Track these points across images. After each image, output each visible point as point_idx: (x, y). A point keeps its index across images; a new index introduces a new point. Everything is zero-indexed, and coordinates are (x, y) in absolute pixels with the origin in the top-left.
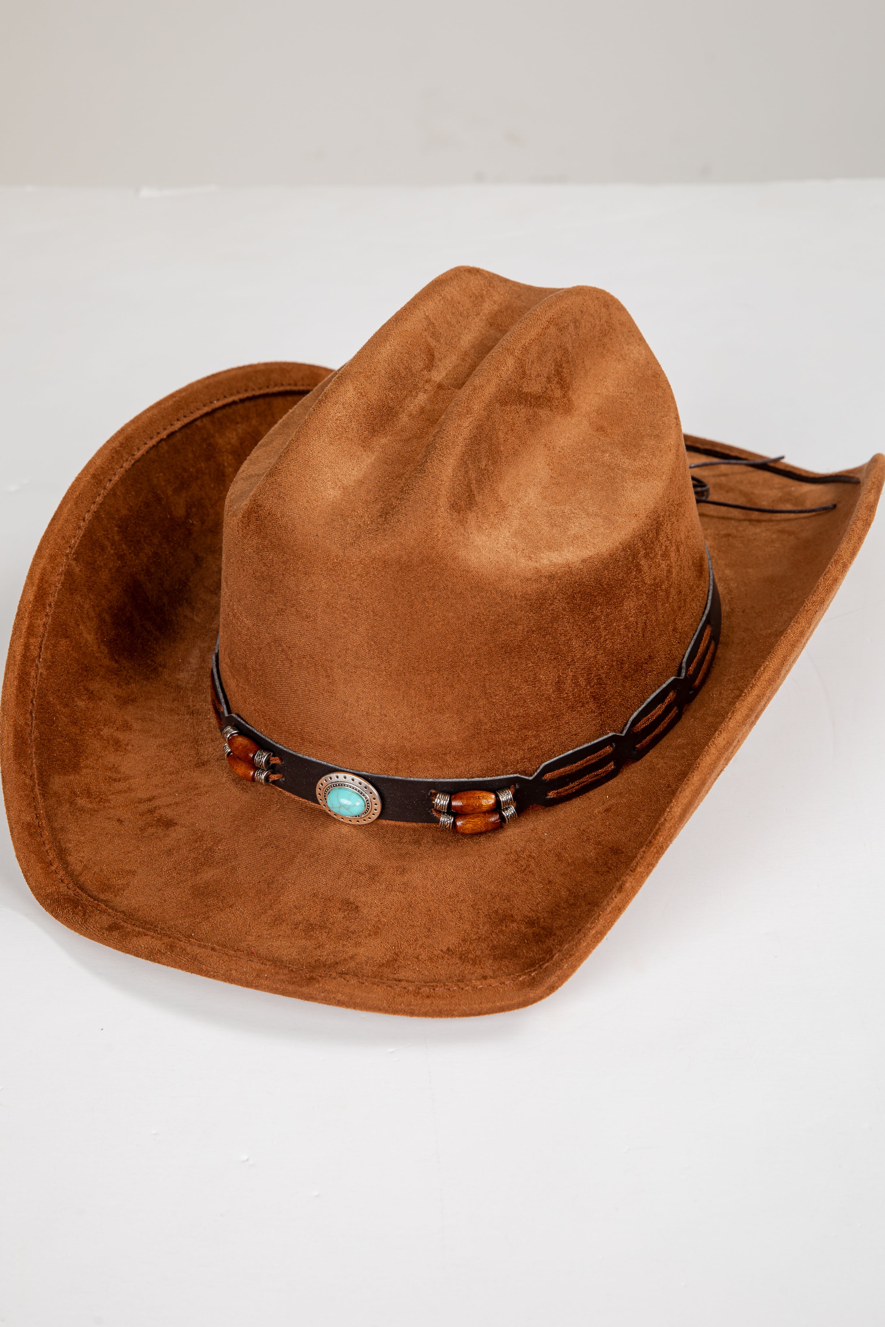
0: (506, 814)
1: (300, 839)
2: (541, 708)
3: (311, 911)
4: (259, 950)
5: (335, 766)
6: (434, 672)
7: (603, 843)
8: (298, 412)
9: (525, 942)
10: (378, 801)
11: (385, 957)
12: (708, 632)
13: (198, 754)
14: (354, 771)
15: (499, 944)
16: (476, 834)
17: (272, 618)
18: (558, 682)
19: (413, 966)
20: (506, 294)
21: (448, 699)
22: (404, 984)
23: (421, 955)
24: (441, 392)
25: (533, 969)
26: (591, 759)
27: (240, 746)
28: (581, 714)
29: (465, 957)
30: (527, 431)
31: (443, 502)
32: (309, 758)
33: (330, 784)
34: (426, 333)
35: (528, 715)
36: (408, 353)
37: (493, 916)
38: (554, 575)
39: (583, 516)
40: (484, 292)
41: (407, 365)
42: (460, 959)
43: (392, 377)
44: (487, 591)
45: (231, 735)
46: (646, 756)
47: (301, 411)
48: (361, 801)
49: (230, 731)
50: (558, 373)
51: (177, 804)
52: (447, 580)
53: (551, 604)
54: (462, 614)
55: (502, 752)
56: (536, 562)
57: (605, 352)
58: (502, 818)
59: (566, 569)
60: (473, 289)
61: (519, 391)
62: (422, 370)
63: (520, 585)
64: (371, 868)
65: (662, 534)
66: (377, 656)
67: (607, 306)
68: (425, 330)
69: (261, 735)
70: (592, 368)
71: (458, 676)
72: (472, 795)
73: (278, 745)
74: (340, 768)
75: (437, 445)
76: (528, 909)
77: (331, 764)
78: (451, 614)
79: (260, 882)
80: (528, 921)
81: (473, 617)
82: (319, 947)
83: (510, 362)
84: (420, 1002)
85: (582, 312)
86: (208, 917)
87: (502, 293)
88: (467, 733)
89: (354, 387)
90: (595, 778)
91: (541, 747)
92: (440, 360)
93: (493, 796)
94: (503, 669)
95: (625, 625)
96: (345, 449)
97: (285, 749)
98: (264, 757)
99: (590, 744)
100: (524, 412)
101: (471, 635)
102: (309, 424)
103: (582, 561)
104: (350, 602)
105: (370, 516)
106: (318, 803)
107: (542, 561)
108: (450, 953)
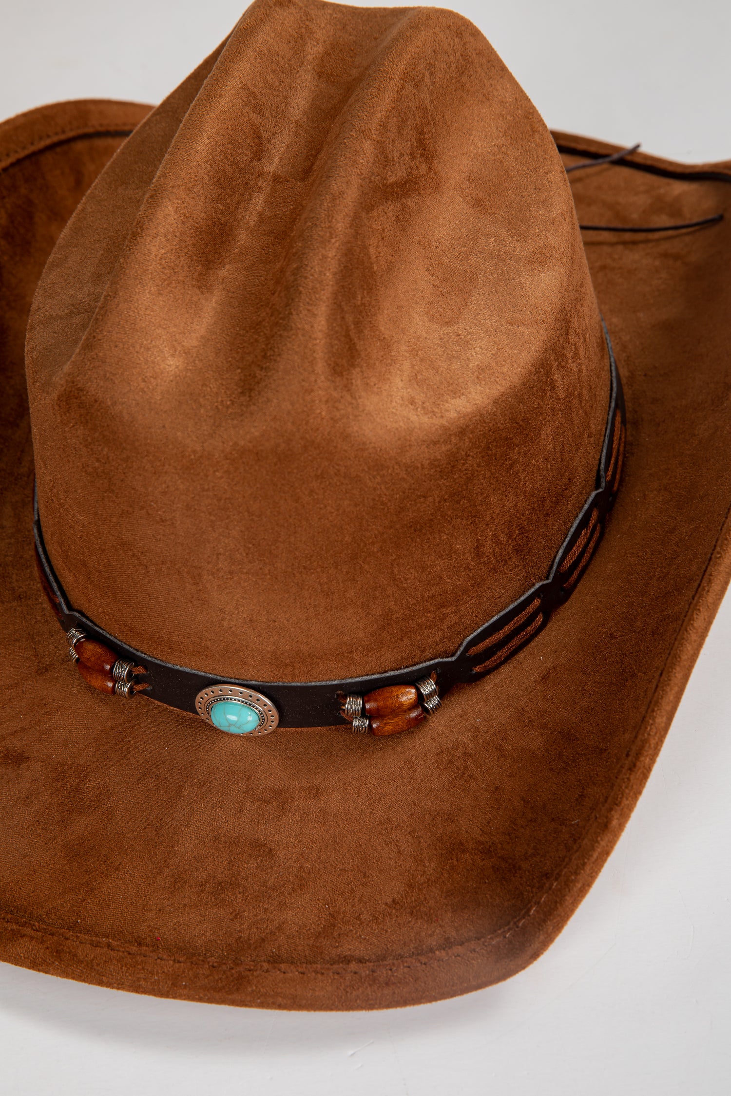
0: (430, 705)
1: (184, 762)
2: (459, 580)
3: (216, 863)
4: (165, 934)
5: (215, 677)
6: (331, 568)
7: (549, 726)
8: (90, 210)
9: (486, 882)
10: (274, 712)
11: (319, 922)
12: (618, 419)
13: (38, 655)
14: (240, 682)
15: (455, 887)
16: (396, 735)
17: (114, 520)
18: (477, 547)
19: (356, 933)
20: (328, 26)
21: (351, 594)
22: (353, 966)
23: (362, 913)
24: (279, 187)
25: (506, 928)
26: (519, 619)
27: (92, 657)
28: (505, 574)
29: (417, 911)
30: (398, 232)
31: (320, 367)
32: (181, 669)
33: (213, 699)
34: (247, 109)
35: (445, 592)
36: (230, 143)
37: (439, 847)
38: (464, 430)
39: (482, 335)
40: (303, 30)
41: (232, 160)
42: (412, 915)
43: (218, 181)
44: (388, 468)
45: (78, 640)
46: (574, 593)
47: (94, 207)
48: (254, 715)
49: (76, 635)
50: (421, 143)
51: (23, 729)
52: (338, 465)
53: (464, 464)
54: (360, 500)
55: (419, 638)
56: (442, 417)
57: (465, 95)
58: (425, 710)
59: (478, 418)
60: (290, 30)
61: (384, 185)
62: (251, 162)
63: (426, 451)
64: (278, 793)
65: (571, 331)
66: (258, 559)
67: (460, 35)
68: (246, 105)
69: (115, 640)
70: (454, 120)
71: (360, 568)
72: (388, 695)
73: (139, 654)
74: (222, 679)
75: (301, 289)
76: (479, 831)
77: (211, 674)
78: (347, 502)
79: (145, 828)
80: (482, 848)
81: (374, 500)
82: (236, 917)
83: (368, 147)
84: (379, 995)
85: (435, 51)
86: (92, 890)
87: (323, 25)
88: (375, 626)
89: (175, 208)
90: (525, 638)
91: (463, 621)
92: (269, 141)
93: (413, 691)
94: (414, 549)
95: (544, 457)
96: (177, 297)
97: (150, 659)
98: (125, 670)
99: (516, 604)
100: (391, 208)
101: (373, 520)
102: (127, 271)
103: (494, 402)
104: (216, 503)
105: (228, 393)
106: (197, 714)
107: (447, 414)
108: (398, 907)
